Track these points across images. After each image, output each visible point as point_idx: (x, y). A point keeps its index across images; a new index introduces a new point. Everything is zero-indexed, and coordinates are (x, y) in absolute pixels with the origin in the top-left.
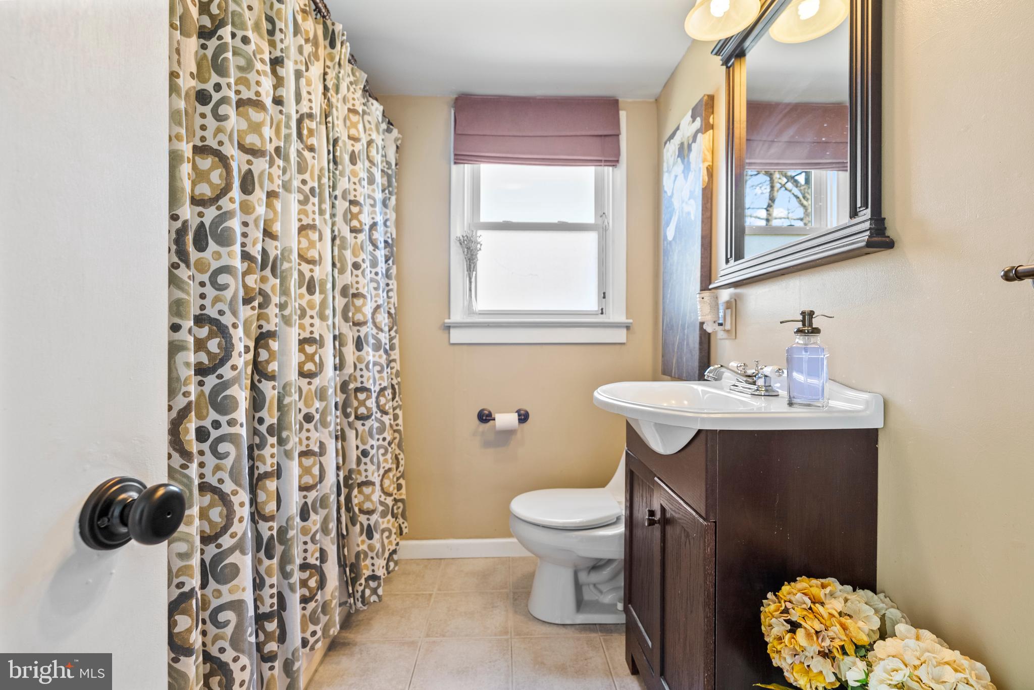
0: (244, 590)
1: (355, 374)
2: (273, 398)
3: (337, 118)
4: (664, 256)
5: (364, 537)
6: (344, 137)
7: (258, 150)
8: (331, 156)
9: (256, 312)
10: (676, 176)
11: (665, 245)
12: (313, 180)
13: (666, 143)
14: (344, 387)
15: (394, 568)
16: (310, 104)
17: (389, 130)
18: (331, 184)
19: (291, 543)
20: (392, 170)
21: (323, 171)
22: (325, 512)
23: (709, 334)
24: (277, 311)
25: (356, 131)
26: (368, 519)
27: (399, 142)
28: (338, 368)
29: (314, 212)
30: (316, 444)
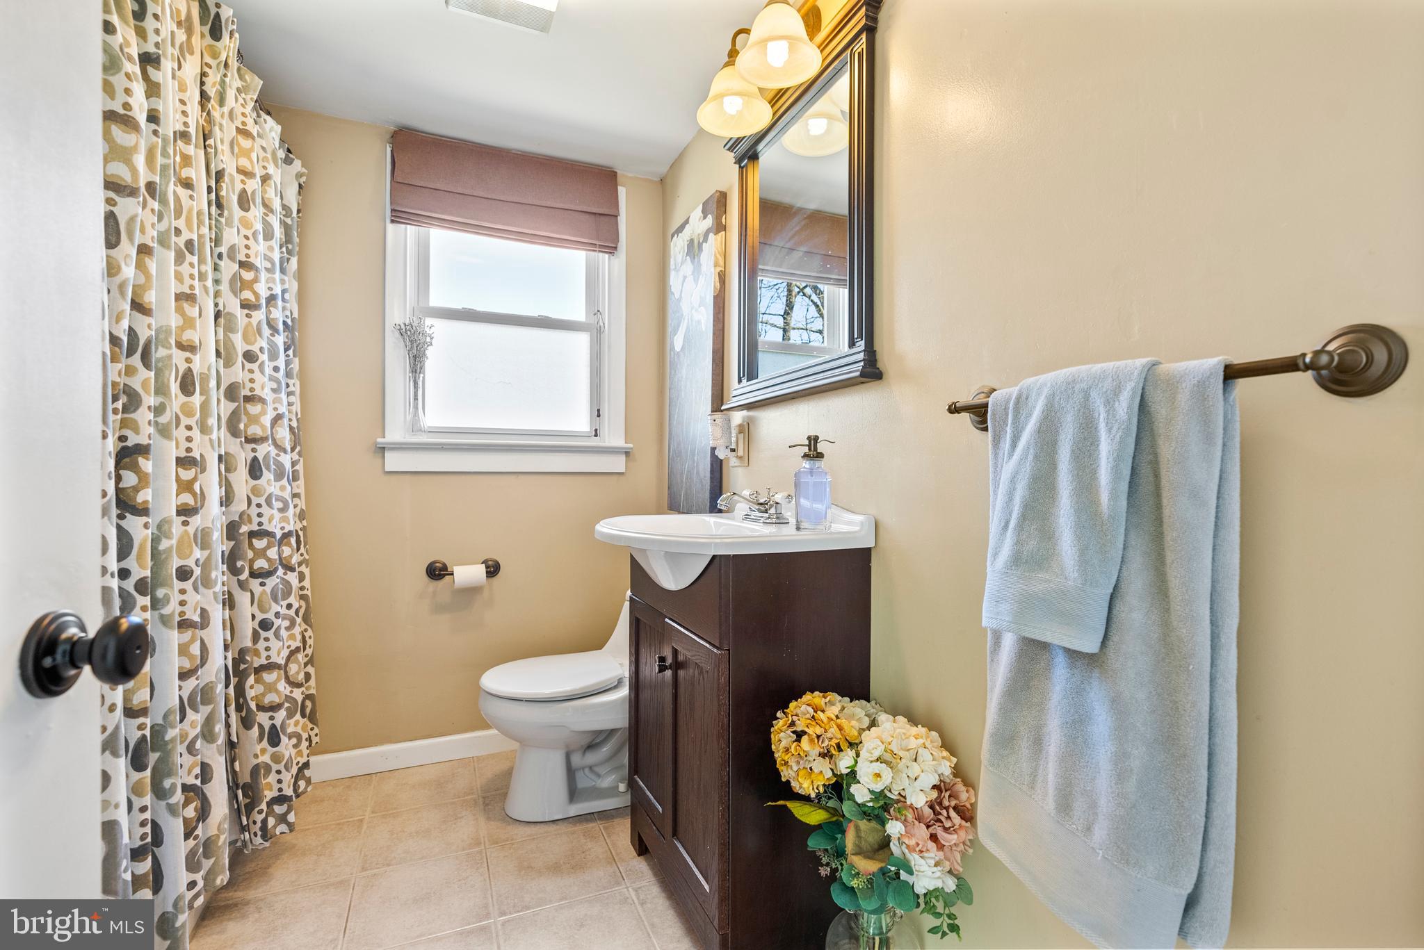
0: (117, 806)
1: (249, 512)
2: (145, 540)
3: (222, 141)
4: (670, 369)
5: (265, 743)
6: (230, 169)
7: (126, 186)
8: (213, 196)
9: (119, 416)
10: (685, 277)
11: (672, 356)
12: (191, 230)
13: (673, 236)
14: (232, 530)
15: (306, 788)
16: (185, 119)
17: (287, 161)
18: (213, 237)
19: (173, 747)
20: (292, 220)
21: (201, 217)
22: (209, 708)
23: (721, 461)
24: (151, 416)
25: (249, 162)
26: (272, 718)
27: (303, 180)
28: (224, 503)
29: (192, 277)
30: (195, 611)
